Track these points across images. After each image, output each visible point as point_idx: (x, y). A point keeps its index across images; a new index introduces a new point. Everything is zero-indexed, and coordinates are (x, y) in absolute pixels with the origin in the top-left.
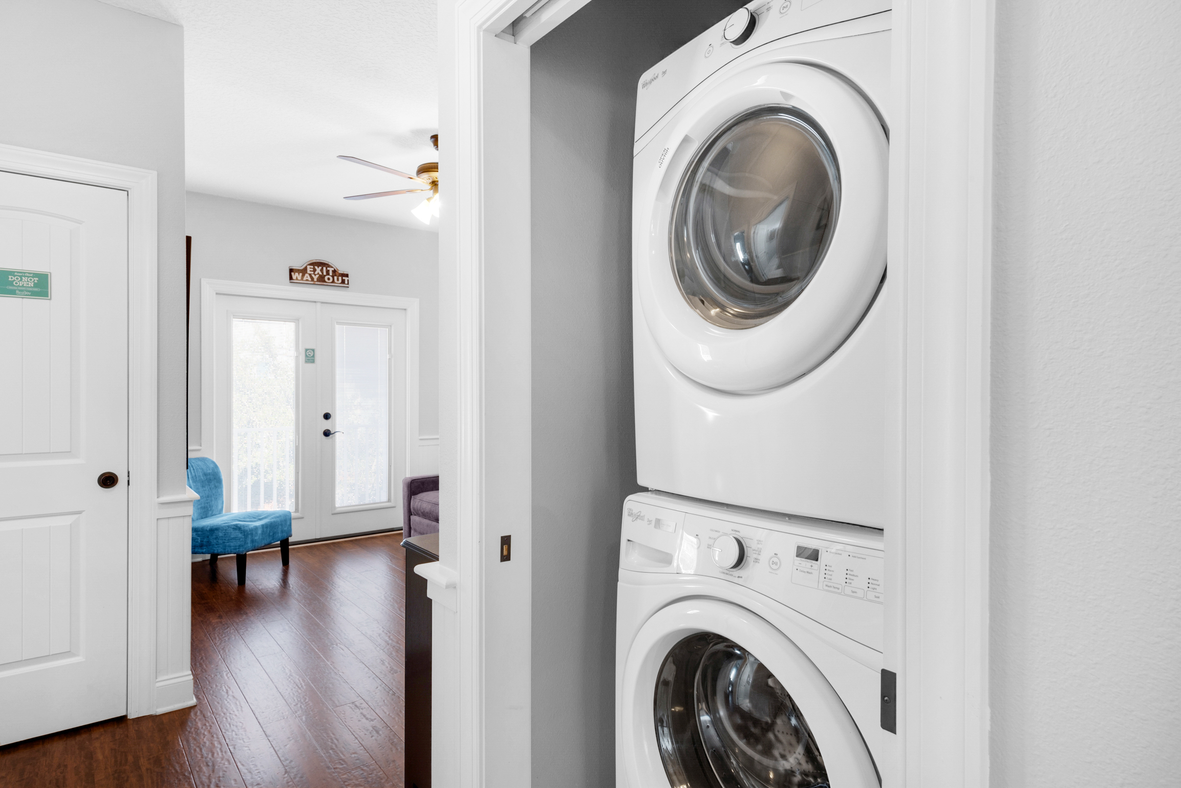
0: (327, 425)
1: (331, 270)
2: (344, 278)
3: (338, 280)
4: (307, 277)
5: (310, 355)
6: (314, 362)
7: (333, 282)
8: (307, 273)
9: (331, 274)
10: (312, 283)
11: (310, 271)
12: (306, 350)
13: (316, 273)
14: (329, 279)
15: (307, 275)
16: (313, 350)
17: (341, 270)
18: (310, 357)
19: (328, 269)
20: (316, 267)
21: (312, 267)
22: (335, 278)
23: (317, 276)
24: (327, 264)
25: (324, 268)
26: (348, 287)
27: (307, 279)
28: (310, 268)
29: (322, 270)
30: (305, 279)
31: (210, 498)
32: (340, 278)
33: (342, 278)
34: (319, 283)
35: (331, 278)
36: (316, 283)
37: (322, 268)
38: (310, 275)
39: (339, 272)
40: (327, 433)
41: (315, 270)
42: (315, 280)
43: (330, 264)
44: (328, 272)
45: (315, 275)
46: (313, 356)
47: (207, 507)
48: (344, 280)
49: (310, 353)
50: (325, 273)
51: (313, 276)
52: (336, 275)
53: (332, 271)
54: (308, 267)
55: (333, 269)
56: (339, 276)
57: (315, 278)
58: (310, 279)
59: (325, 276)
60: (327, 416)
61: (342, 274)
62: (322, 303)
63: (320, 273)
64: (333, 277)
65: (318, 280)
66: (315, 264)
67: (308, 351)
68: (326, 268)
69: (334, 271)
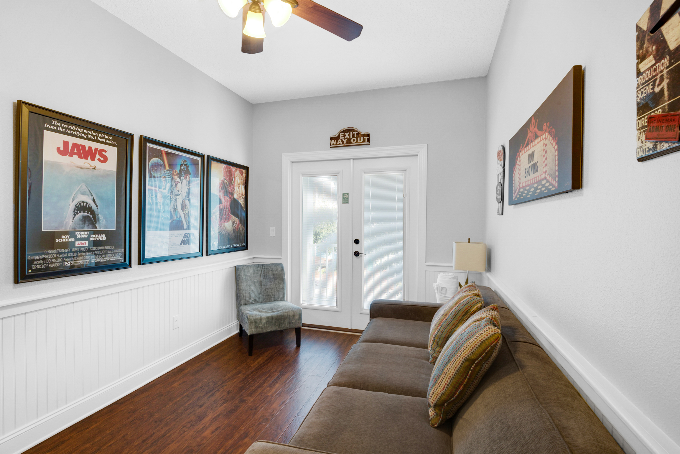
0: (356, 248)
1: (355, 133)
2: (364, 138)
3: (360, 140)
4: (340, 141)
5: (346, 197)
6: (348, 203)
7: (357, 142)
8: (339, 139)
9: (355, 136)
10: (343, 145)
11: (342, 137)
12: (343, 194)
13: (346, 138)
14: (354, 140)
15: (340, 140)
16: (348, 194)
17: (363, 131)
18: (345, 199)
19: (354, 133)
20: (346, 133)
21: (343, 134)
22: (359, 139)
23: (346, 139)
24: (353, 130)
25: (351, 133)
26: (369, 144)
27: (340, 143)
28: (342, 135)
29: (349, 135)
30: (338, 143)
31: (274, 290)
32: (362, 138)
33: (363, 138)
34: (347, 145)
35: (355, 139)
36: (346, 145)
37: (350, 133)
38: (342, 140)
39: (362, 134)
40: (357, 254)
41: (345, 136)
42: (345, 143)
43: (355, 129)
44: (353, 135)
45: (345, 139)
46: (348, 198)
47: (271, 295)
48: (365, 139)
49: (346, 196)
50: (351, 137)
51: (343, 140)
52: (359, 137)
53: (357, 134)
54: (341, 134)
55: (357, 132)
56: (361, 137)
57: (345, 141)
58: (341, 143)
59: (352, 138)
60: (357, 242)
61: (363, 135)
62: (354, 159)
63: (348, 137)
64: (357, 138)
65: (347, 143)
66: (344, 131)
67: (344, 195)
68: (353, 133)
69: (358, 134)
